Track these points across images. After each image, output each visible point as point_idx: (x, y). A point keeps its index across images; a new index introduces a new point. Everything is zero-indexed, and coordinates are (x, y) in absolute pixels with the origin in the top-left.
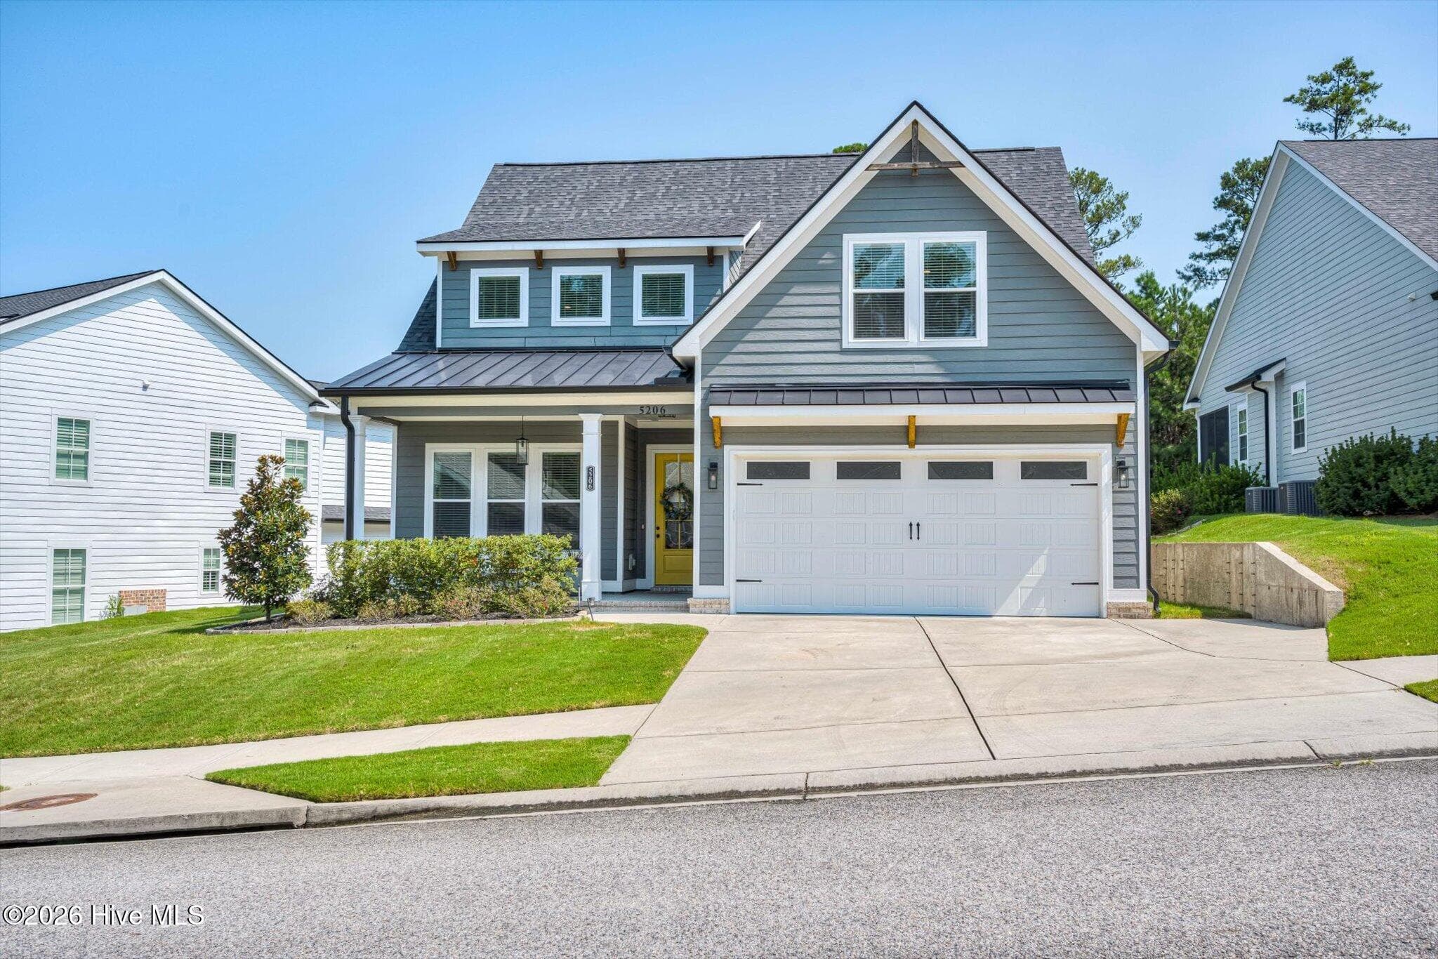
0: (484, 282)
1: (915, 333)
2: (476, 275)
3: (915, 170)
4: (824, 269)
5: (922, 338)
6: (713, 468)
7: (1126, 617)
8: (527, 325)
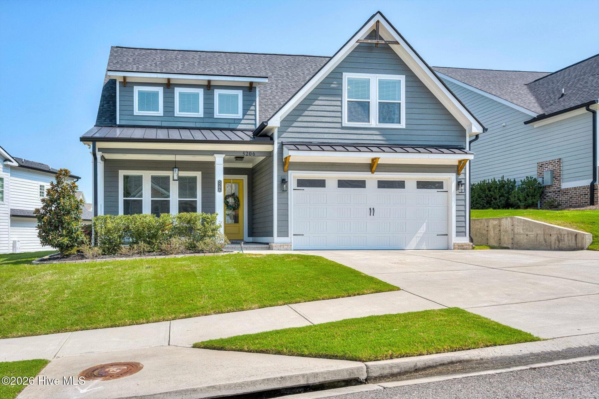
0: (140, 93)
1: (374, 122)
2: (137, 89)
3: (377, 44)
4: (333, 89)
5: (378, 123)
6: (283, 181)
7: (461, 249)
8: (163, 115)
